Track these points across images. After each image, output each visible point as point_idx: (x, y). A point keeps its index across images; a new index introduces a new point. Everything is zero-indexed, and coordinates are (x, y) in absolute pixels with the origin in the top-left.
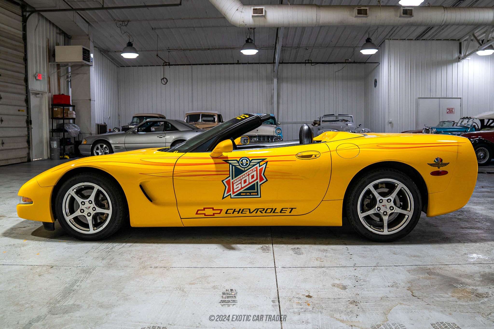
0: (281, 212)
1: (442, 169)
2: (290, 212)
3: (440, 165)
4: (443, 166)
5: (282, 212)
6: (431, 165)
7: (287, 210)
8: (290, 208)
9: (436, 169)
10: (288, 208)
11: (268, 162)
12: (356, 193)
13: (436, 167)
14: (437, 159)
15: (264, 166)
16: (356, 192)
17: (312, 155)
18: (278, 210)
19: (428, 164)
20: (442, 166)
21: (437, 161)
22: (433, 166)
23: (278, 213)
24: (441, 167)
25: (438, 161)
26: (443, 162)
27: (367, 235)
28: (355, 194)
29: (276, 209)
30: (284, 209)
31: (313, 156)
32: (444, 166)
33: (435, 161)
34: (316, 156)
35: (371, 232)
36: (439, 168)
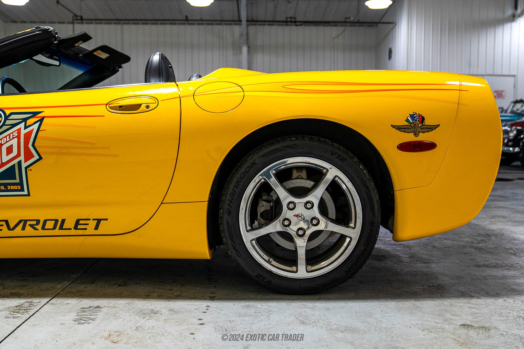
0: (76, 228)
1: (424, 137)
2: (96, 228)
3: (419, 130)
4: (424, 130)
5: (79, 227)
6: (399, 128)
7: (88, 224)
8: (93, 220)
9: (410, 137)
10: (89, 219)
11: (45, 119)
12: (235, 188)
13: (411, 132)
14: (412, 116)
15: (36, 127)
16: (235, 186)
17: (141, 105)
18: (69, 224)
19: (392, 126)
20: (423, 133)
21: (413, 119)
22: (404, 131)
23: (71, 229)
24: (421, 134)
25: (416, 120)
26: (427, 122)
27: (261, 278)
28: (233, 190)
29: (63, 221)
30: (81, 222)
31: (143, 106)
32: (428, 131)
33: (407, 120)
34: (148, 107)
35: (271, 272)
36: (416, 135)
